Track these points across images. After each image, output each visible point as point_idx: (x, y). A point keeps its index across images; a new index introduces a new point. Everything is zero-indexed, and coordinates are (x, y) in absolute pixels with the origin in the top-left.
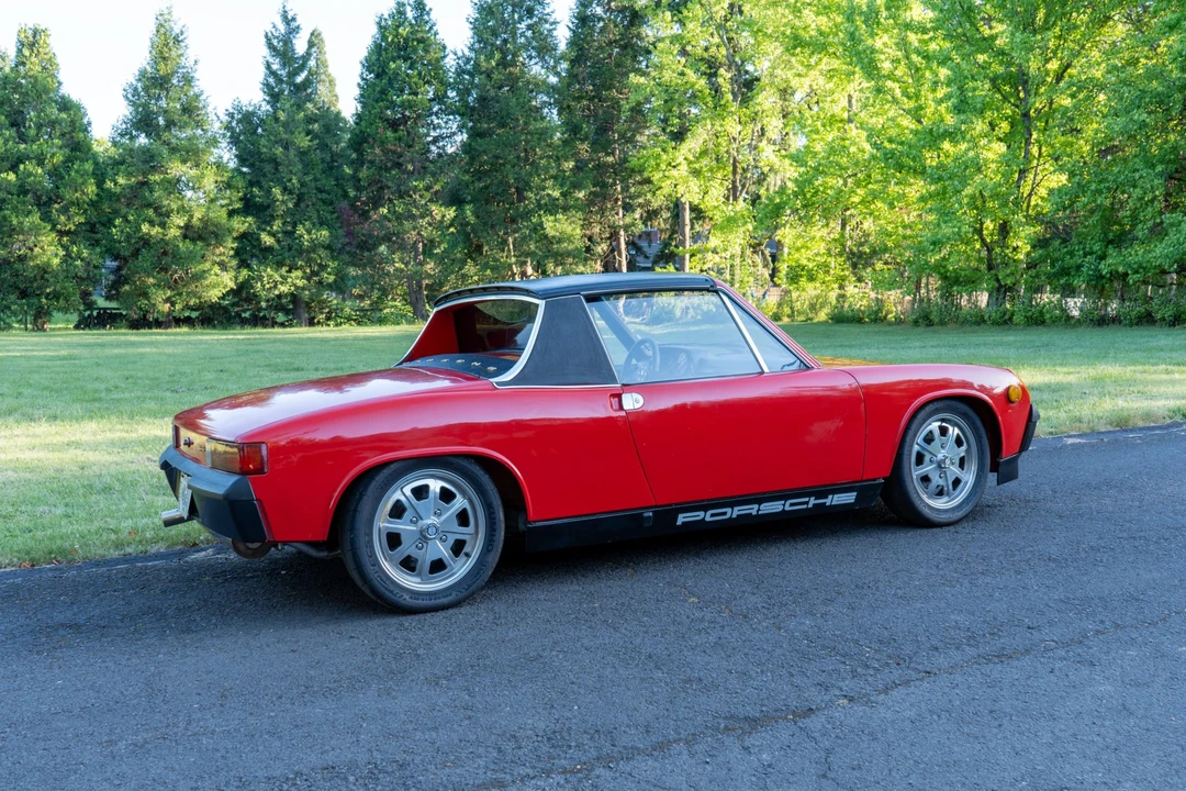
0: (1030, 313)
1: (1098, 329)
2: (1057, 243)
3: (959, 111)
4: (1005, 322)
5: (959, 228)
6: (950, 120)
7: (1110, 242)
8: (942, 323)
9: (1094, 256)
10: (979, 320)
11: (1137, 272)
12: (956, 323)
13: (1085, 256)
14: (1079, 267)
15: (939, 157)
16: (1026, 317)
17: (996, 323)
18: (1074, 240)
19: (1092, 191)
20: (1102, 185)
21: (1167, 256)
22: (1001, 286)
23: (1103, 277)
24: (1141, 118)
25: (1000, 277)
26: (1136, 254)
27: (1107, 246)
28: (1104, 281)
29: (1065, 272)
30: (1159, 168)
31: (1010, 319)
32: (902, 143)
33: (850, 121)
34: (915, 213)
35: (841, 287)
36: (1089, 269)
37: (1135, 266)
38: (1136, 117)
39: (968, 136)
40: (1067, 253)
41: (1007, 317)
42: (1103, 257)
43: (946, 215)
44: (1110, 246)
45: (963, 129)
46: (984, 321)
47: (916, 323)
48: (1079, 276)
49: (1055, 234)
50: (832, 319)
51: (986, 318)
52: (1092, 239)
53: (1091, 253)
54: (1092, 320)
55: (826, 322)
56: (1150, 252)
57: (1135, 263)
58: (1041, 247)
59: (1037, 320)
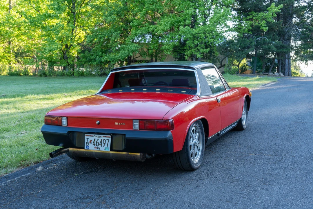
0: (79, 73)
1: (101, 77)
2: (87, 52)
3: (58, 10)
4: (72, 75)
5: (57, 46)
6: (51, 12)
7: (103, 52)
8: (50, 76)
9: (99, 56)
10: (62, 75)
11: (113, 61)
12: (55, 75)
13: (96, 56)
14: (95, 59)
15: (45, 24)
16: (78, 74)
17: (68, 76)
18: (92, 51)
19: (99, 37)
20: (102, 36)
21: (122, 57)
22: (69, 64)
23: (102, 62)
24: (114, 18)
25: (69, 62)
26: (112, 56)
27: (102, 53)
28: (102, 63)
29: (90, 60)
30: (119, 32)
31: (73, 74)
32: (34, 18)
33: (11, 8)
34: (37, 41)
35: (10, 64)
36: (98, 60)
37: (113, 59)
38: (113, 17)
39: (60, 18)
40: (91, 55)
41: (72, 74)
42: (102, 57)
43: (52, 42)
44: (104, 54)
45: (59, 15)
46: (65, 75)
47: (41, 75)
48: (95, 62)
49: (84, 49)
50: (9, 74)
51: (65, 74)
52: (98, 51)
53: (98, 55)
54: (98, 75)
55: (7, 75)
56: (116, 55)
57: (113, 58)
58: (82, 53)
59: (81, 75)
